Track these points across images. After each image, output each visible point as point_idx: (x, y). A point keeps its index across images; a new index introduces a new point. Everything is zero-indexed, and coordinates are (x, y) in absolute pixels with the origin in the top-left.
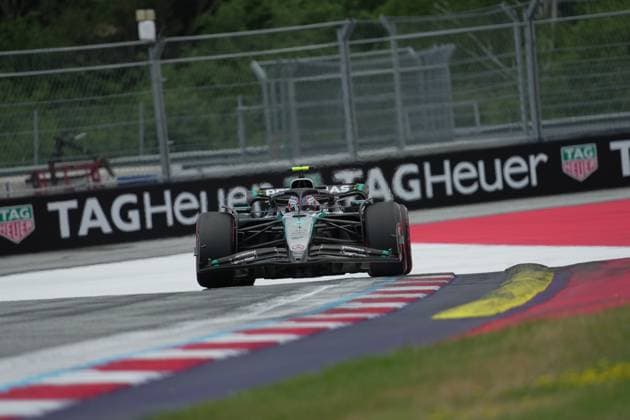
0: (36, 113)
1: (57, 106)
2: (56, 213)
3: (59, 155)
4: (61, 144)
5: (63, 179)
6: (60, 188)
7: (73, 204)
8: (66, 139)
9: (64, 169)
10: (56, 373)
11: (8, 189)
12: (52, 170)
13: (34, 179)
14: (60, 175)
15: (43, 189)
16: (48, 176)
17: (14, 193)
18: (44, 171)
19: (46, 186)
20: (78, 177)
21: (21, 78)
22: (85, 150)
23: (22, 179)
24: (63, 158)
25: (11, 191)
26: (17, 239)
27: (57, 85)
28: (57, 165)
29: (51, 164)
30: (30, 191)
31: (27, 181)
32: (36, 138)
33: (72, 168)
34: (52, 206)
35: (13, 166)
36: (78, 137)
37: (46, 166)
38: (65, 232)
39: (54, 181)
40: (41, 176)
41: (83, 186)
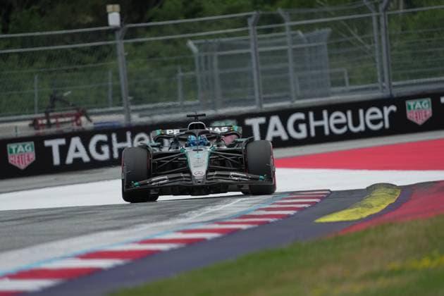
0: (36, 77)
1: (50, 72)
2: (50, 148)
3: (52, 107)
4: (53, 99)
5: (54, 124)
6: (53, 130)
7: (63, 142)
8: (57, 95)
9: (56, 117)
10: (49, 261)
11: (16, 131)
12: (48, 118)
13: (35, 124)
14: (53, 121)
15: (41, 131)
16: (45, 121)
17: (20, 134)
18: (42, 118)
19: (43, 129)
20: (65, 122)
21: (26, 52)
22: (71, 104)
23: (26, 124)
24: (56, 109)
25: (19, 133)
26: (22, 166)
27: (51, 57)
28: (51, 114)
29: (47, 113)
30: (32, 132)
31: (30, 125)
32: (36, 95)
33: (61, 116)
34: (47, 143)
35: (20, 114)
36: (66, 94)
37: (43, 115)
38: (57, 161)
39: (49, 125)
40: (40, 122)
41: (69, 128)
